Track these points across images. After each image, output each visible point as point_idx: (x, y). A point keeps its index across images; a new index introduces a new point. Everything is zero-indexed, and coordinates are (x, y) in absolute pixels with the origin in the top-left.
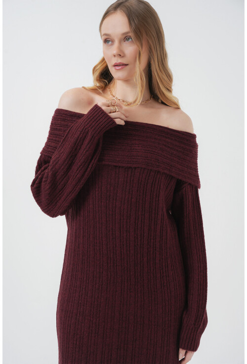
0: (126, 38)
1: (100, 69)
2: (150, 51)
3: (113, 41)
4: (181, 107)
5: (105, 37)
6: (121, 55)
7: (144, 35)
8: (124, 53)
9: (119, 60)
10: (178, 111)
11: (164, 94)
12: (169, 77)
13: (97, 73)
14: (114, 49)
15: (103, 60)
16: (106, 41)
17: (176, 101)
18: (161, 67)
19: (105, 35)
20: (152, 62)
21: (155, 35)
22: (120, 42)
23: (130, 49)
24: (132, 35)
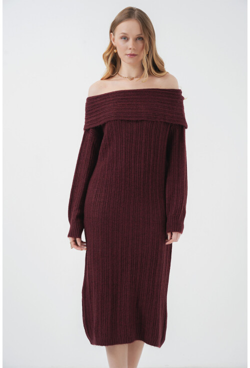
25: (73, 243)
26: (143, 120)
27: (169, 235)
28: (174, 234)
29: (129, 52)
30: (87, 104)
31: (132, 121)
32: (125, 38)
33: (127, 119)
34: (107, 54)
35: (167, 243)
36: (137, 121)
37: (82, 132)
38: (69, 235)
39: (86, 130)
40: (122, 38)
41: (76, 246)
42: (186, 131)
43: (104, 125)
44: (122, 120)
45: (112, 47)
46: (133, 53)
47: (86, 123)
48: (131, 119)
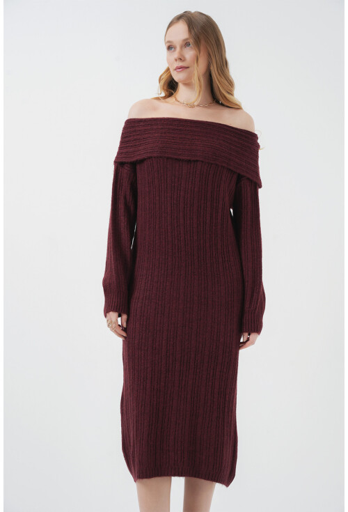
0: (186, 44)
1: (165, 77)
2: (209, 55)
3: (175, 48)
4: (243, 108)
5: (169, 44)
6: (181, 59)
7: (203, 42)
8: (184, 57)
9: (180, 64)
10: (239, 111)
11: (225, 97)
12: (231, 83)
13: (162, 82)
14: (176, 55)
15: (168, 69)
16: (169, 48)
17: (238, 103)
18: (220, 73)
19: (169, 42)
20: (212, 68)
21: (213, 42)
22: (181, 47)
23: (189, 54)
24: (191, 41)
26: (197, 161)
31: (183, 160)
33: (176, 157)
36: (189, 161)
42: (260, 191)
43: (142, 161)
44: (168, 158)
47: (119, 153)
48: (181, 157)
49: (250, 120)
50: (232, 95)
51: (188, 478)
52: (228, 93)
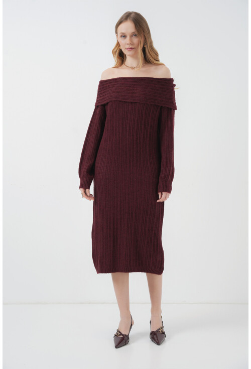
3: (126, 37)
6: (131, 44)
8: (133, 42)
14: (127, 40)
19: (121, 33)
23: (136, 40)
24: (136, 33)
25: (84, 194)
26: (136, 103)
27: (160, 194)
28: (164, 194)
29: (127, 46)
30: (100, 86)
31: (128, 102)
32: (124, 36)
33: (124, 101)
34: (115, 50)
35: (158, 201)
36: (132, 103)
37: (94, 108)
38: (81, 187)
39: (97, 107)
40: (121, 36)
41: (86, 196)
43: (108, 103)
44: (120, 101)
45: (118, 44)
46: (131, 47)
49: (168, 71)
50: (158, 61)
51: (149, 274)
52: (156, 60)
